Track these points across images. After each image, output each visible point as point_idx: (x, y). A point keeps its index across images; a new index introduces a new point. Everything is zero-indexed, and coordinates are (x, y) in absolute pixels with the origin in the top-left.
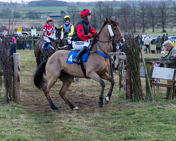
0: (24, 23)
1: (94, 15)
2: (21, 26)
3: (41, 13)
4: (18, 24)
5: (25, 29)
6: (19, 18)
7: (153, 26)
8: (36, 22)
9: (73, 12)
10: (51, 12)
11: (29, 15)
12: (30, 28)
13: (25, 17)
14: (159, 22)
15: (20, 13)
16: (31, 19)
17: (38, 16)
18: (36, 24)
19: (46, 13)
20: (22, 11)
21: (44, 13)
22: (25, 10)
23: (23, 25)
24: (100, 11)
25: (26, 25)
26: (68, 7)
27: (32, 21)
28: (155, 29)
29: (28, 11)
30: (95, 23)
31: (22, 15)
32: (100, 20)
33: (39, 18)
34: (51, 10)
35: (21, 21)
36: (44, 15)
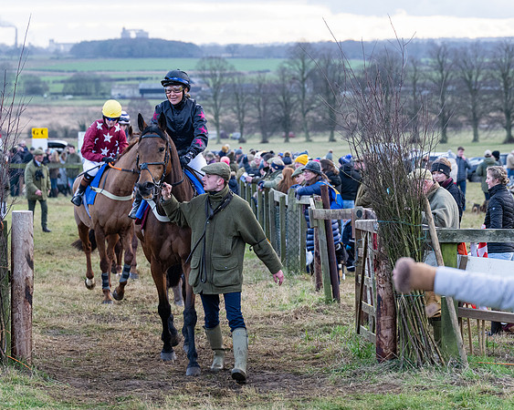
0: (57, 110)
1: (284, 87)
2: (47, 122)
3: (112, 80)
4: (39, 116)
5: (61, 130)
6: (42, 95)
7: (475, 122)
8: (95, 109)
9: (215, 75)
10: (145, 76)
11: (74, 85)
12: (76, 127)
13: (61, 91)
14: (496, 109)
15: (43, 79)
16: (77, 97)
17: (103, 88)
18: (95, 114)
19: (129, 79)
20: (49, 73)
21: (122, 80)
22: (60, 71)
23: (54, 119)
24: (303, 73)
25: (67, 116)
26: (198, 60)
27: (84, 106)
28: (480, 132)
29: (69, 72)
30: (284, 112)
31: (50, 85)
32: (302, 101)
33: (107, 96)
34: (144, 70)
35: (46, 103)
36: (120, 85)
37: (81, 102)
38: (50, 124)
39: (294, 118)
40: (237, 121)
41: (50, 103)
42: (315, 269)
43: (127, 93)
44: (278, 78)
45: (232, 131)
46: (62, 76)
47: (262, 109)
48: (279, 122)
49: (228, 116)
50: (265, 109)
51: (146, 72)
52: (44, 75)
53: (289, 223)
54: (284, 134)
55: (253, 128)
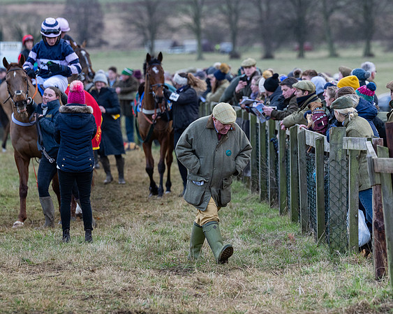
30: (297, 13)
39: (311, 22)
40: (227, 26)
45: (220, 41)
48: (289, 28)
49: (215, 19)
53: (331, 178)
55: (251, 36)
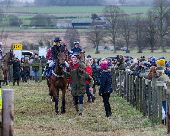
0: (27, 35)
1: (151, 22)
2: (21, 41)
3: (57, 18)
4: (17, 38)
5: (29, 45)
6: (19, 26)
8: (48, 34)
9: (113, 16)
10: (75, 16)
11: (36, 21)
12: (37, 44)
13: (29, 24)
15: (19, 17)
16: (39, 28)
17: (52, 22)
18: (48, 36)
19: (66, 18)
20: (23, 14)
21: (63, 18)
22: (29, 13)
23: (25, 39)
24: (161, 15)
25: (31, 38)
26: (104, 7)
27: (42, 32)
29: (33, 13)
30: (151, 36)
31: (23, 21)
32: (161, 30)
33: (54, 27)
34: (74, 13)
35: (21, 31)
36: (61, 21)
37: (40, 30)
38: (24, 42)
39: (156, 39)
40: (125, 41)
41: (23, 31)
42: (167, 122)
43: (65, 25)
44: (148, 17)
45: (122, 46)
46: (30, 16)
47: (139, 34)
48: (148, 41)
49: (120, 38)
50: (140, 35)
51: (76, 14)
52: (20, 15)
53: (153, 96)
54: (151, 48)
